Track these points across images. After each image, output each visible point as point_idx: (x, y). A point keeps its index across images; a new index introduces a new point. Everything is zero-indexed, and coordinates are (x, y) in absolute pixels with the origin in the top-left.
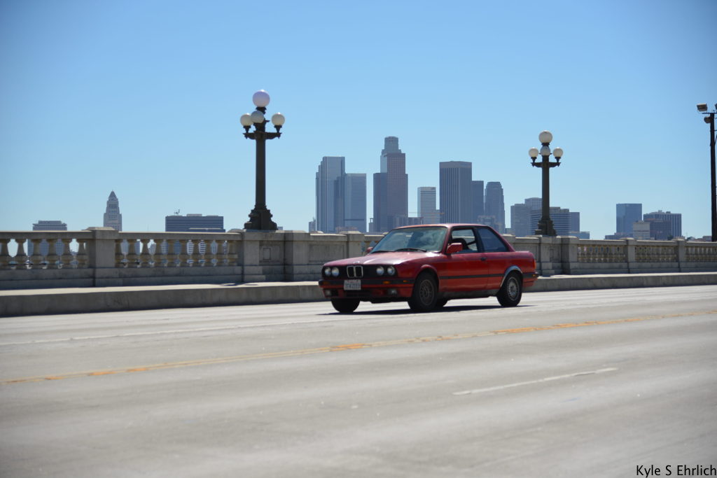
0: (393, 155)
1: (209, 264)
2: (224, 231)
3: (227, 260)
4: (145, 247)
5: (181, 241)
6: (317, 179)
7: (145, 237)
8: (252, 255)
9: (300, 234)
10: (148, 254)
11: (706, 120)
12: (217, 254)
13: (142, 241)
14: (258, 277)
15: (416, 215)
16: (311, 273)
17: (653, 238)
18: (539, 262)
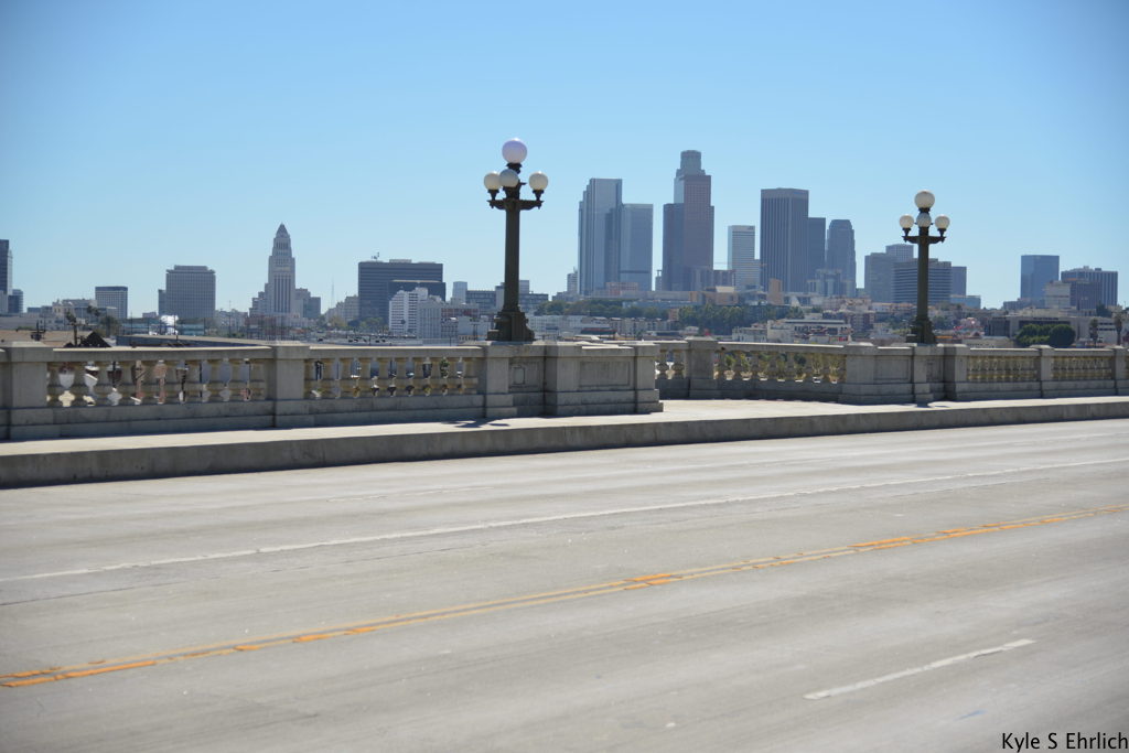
0: (693, 178)
5: (398, 359)
7: (347, 355)
8: (498, 378)
9: (567, 349)
13: (342, 360)
14: (506, 410)
15: (724, 267)
16: (583, 404)
17: (1075, 308)
18: (912, 382)
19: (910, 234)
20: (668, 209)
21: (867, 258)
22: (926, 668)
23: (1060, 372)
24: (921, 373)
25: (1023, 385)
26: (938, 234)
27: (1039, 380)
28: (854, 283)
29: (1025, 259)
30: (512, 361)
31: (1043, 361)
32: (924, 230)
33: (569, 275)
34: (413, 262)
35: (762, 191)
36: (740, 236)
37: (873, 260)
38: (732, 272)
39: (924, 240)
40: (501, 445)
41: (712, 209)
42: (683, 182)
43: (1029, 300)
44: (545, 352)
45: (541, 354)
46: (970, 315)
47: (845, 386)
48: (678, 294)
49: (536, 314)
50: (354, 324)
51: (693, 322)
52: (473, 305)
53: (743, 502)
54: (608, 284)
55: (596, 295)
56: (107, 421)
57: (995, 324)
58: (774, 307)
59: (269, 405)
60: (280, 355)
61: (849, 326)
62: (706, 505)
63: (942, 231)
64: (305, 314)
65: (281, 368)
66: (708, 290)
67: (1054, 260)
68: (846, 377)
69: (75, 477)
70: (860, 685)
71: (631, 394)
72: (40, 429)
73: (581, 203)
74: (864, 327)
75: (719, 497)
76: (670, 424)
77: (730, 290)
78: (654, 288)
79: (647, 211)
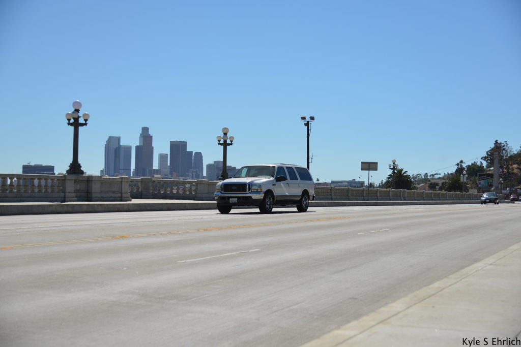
0: (146, 137)
1: (46, 191)
2: (54, 174)
3: (56, 189)
4: (11, 182)
5: (32, 179)
6: (106, 148)
7: (12, 176)
8: (70, 187)
9: (96, 177)
10: (13, 185)
11: (305, 124)
12: (52, 186)
13: (10, 178)
14: (73, 199)
15: (157, 168)
16: (102, 197)
19: (220, 142)
20: (137, 147)
21: (207, 165)
26: (230, 143)
28: (203, 174)
30: (75, 181)
32: (225, 141)
33: (101, 171)
34: (43, 165)
35: (171, 142)
36: (162, 157)
37: (209, 166)
38: (160, 170)
39: (225, 145)
40: (70, 210)
41: (153, 147)
42: (142, 138)
44: (89, 178)
45: (86, 179)
47: (197, 194)
63: (231, 141)
68: (198, 191)
71: (120, 195)
73: (105, 145)
78: (131, 175)
79: (129, 148)
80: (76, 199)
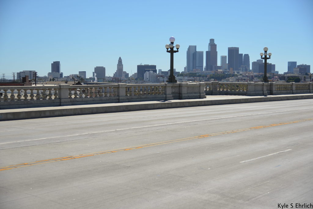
0: (213, 45)
5: (146, 87)
7: (135, 86)
8: (169, 91)
9: (184, 84)
10: (136, 91)
14: (171, 98)
15: (220, 65)
16: (188, 96)
17: (300, 74)
18: (263, 91)
19: (262, 57)
20: (207, 52)
21: (252, 63)
22: (267, 156)
23: (297, 88)
24: (265, 89)
25: (289, 91)
26: (269, 57)
27: (292, 90)
28: (249, 69)
29: (289, 63)
30: (172, 87)
31: (293, 86)
32: (266, 56)
33: (185, 68)
35: (229, 48)
36: (223, 58)
37: (254, 63)
38: (222, 66)
39: (266, 58)
40: (170, 106)
41: (217, 52)
42: (210, 46)
43: (290, 72)
44: (180, 85)
45: (179, 85)
46: (276, 76)
47: (247, 92)
48: (209, 71)
49: (177, 76)
50: (136, 79)
51: (213, 78)
52: (163, 75)
53: (225, 118)
54: (193, 69)
55: (191, 72)
56: (82, 101)
57: (282, 77)
58: (231, 74)
59: (118, 97)
60: (120, 86)
61: (248, 78)
62: (216, 119)
63: (270, 56)
64: (125, 77)
65: (121, 89)
66: (216, 70)
67: (296, 63)
68: (248, 90)
69: (75, 114)
70: (252, 160)
71: (199, 94)
72: (67, 103)
73: (187, 51)
74: (252, 78)
75: (219, 117)
76: (208, 101)
77: (221, 70)
78: (204, 70)
79: (202, 53)
80: (173, 98)
